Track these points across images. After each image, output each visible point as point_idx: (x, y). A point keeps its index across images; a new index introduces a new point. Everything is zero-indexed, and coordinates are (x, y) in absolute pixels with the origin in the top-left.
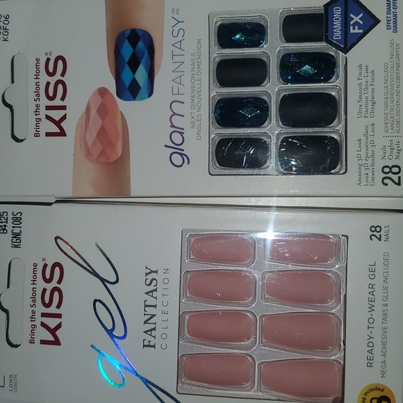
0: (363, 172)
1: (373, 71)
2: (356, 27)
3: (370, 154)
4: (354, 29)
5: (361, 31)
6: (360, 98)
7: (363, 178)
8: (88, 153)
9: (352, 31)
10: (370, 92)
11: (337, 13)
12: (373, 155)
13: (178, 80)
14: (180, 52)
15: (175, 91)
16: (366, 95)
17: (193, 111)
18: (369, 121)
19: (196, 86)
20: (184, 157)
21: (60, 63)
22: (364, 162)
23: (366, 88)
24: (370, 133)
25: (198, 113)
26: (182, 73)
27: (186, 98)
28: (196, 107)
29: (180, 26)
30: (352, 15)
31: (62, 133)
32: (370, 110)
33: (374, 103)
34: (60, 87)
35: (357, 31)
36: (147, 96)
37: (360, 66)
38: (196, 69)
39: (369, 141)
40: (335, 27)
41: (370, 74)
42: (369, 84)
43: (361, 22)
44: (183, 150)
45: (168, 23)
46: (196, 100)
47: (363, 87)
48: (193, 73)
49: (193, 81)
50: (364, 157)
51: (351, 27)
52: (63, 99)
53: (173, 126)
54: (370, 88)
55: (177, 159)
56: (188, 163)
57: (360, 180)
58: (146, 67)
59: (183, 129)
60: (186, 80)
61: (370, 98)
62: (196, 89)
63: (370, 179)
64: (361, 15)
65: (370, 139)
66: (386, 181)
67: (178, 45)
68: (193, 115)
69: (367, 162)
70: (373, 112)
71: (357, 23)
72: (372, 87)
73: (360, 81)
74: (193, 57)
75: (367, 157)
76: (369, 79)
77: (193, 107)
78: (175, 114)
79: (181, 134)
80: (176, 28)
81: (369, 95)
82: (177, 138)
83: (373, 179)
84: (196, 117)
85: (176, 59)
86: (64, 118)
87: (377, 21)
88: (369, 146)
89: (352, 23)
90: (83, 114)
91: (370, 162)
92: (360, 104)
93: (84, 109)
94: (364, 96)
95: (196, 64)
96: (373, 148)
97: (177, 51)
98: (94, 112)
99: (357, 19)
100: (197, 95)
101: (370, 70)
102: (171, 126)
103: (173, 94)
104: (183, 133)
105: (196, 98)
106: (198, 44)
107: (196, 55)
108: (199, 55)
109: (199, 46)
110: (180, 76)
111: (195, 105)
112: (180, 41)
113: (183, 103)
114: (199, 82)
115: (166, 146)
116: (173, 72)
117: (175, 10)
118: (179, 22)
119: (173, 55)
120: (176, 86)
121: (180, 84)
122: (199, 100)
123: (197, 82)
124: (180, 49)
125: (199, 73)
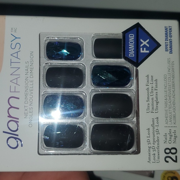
0: (152, 153)
1: (156, 80)
2: (145, 49)
3: (156, 139)
4: (143, 50)
5: (148, 52)
6: (148, 98)
7: (152, 157)
9: (142, 51)
10: (155, 95)
11: (132, 38)
12: (158, 141)
13: (15, 81)
14: (17, 60)
15: (13, 90)
16: (152, 97)
17: (26, 105)
18: (155, 115)
19: (30, 86)
20: (19, 142)
22: (152, 145)
23: (152, 92)
24: (156, 124)
25: (31, 107)
27: (21, 95)
28: (29, 102)
29: (17, 41)
30: (141, 40)
32: (155, 107)
33: (157, 103)
35: (145, 51)
37: (148, 76)
38: (29, 74)
39: (155, 130)
40: (130, 48)
41: (154, 82)
42: (154, 89)
43: (148, 46)
44: (17, 135)
46: (29, 97)
47: (150, 91)
48: (27, 76)
49: (27, 82)
50: (152, 142)
51: (141, 49)
53: (10, 116)
54: (155, 92)
55: (13, 142)
56: (22, 146)
57: (149, 159)
59: (18, 119)
61: (155, 99)
62: (29, 88)
63: (156, 158)
64: (148, 40)
65: (156, 128)
66: (168, 159)
67: (15, 55)
68: (26, 108)
69: (154, 145)
70: (157, 109)
71: (144, 46)
72: (156, 91)
73: (148, 87)
74: (27, 65)
75: (154, 142)
76: (154, 85)
77: (26, 102)
78: (12, 107)
79: (17, 122)
80: (14, 43)
81: (154, 97)
82: (13, 126)
83: (159, 158)
84: (28, 110)
85: (13, 65)
87: (158, 45)
88: (155, 133)
89: (141, 45)
91: (156, 146)
92: (148, 103)
95: (29, 70)
96: (158, 135)
97: (14, 60)
99: (145, 43)
100: (30, 93)
101: (154, 79)
102: (8, 116)
103: (10, 92)
104: (18, 122)
105: (29, 95)
106: (31, 55)
107: (30, 63)
108: (32, 63)
109: (32, 57)
110: (17, 78)
111: (28, 101)
112: (17, 52)
113: (18, 98)
114: (31, 83)
115: (4, 132)
116: (11, 75)
117: (13, 29)
118: (16, 38)
119: (11, 62)
120: (13, 85)
121: (17, 84)
122: (31, 96)
123: (30, 83)
124: (17, 58)
125: (31, 77)
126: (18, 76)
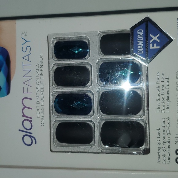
0: (162, 153)
1: (168, 78)
2: (155, 44)
3: (167, 140)
4: (153, 46)
5: (158, 47)
6: (159, 97)
7: (162, 158)
9: (151, 47)
10: (166, 94)
11: (140, 33)
12: (169, 141)
13: (27, 83)
14: (28, 63)
15: (26, 91)
16: (163, 96)
17: (38, 105)
18: (166, 115)
19: (40, 87)
20: (33, 138)
22: (162, 146)
23: (163, 90)
24: (166, 124)
25: (42, 107)
26: (30, 78)
28: (40, 102)
29: (27, 44)
30: (151, 36)
32: (166, 107)
33: (169, 102)
35: (155, 47)
36: (6, 93)
37: (158, 74)
38: (39, 75)
39: (166, 130)
40: (138, 44)
41: (166, 80)
42: (165, 87)
43: (158, 41)
44: (31, 133)
45: (19, 42)
46: (40, 97)
47: (161, 89)
48: (38, 77)
49: (38, 83)
50: (162, 142)
51: (151, 45)
53: (24, 116)
54: (166, 90)
55: (28, 140)
56: (36, 143)
57: (159, 159)
58: (5, 74)
59: (31, 118)
60: (33, 83)
61: (166, 98)
62: (40, 89)
63: (167, 159)
64: (158, 35)
65: (167, 128)
67: (26, 58)
68: (38, 108)
69: (164, 146)
70: (168, 108)
71: (155, 42)
72: (168, 89)
73: (158, 85)
74: (37, 67)
75: (165, 142)
76: (165, 83)
77: (38, 103)
78: (25, 107)
79: (30, 121)
80: (25, 46)
81: (165, 96)
82: (27, 125)
83: (169, 159)
84: (40, 110)
85: (26, 68)
87: (171, 40)
88: (166, 134)
89: (151, 41)
91: (166, 146)
92: (158, 102)
94: (161, 97)
95: (39, 72)
96: (169, 136)
97: (26, 62)
99: (155, 38)
100: (41, 94)
101: (165, 77)
102: (23, 116)
103: (24, 93)
104: (32, 121)
105: (40, 96)
106: (40, 57)
107: (39, 65)
108: (42, 65)
109: (41, 59)
110: (29, 80)
111: (40, 101)
112: (28, 55)
113: (31, 99)
114: (42, 85)
115: (20, 130)
116: (24, 77)
117: (23, 33)
118: (27, 41)
119: (23, 65)
120: (26, 87)
121: (29, 85)
122: (42, 97)
123: (40, 85)
124: (28, 60)
125: (42, 78)
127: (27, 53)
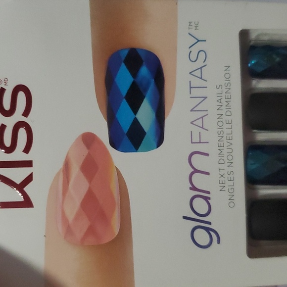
8: (69, 231)
13: (199, 123)
14: (203, 83)
15: (196, 139)
17: (222, 167)
19: (226, 131)
20: (212, 233)
21: (21, 96)
25: (230, 170)
27: (212, 148)
28: (226, 161)
29: (200, 46)
31: (27, 203)
34: (22, 133)
36: (155, 145)
38: (224, 107)
44: (210, 223)
45: (183, 42)
46: (225, 151)
48: (220, 112)
49: (220, 124)
52: (27, 150)
53: (193, 188)
55: (202, 237)
56: (219, 242)
58: (152, 105)
59: (209, 193)
60: (211, 122)
62: (225, 135)
67: (198, 73)
68: (222, 172)
74: (219, 91)
77: (222, 161)
78: (196, 171)
79: (207, 199)
80: (195, 50)
82: (201, 206)
84: (226, 176)
86: (29, 179)
90: (58, 174)
93: (60, 165)
95: (224, 100)
97: (196, 82)
98: (75, 170)
100: (226, 144)
102: (191, 189)
103: (192, 143)
104: (209, 198)
105: (225, 147)
106: (226, 72)
107: (224, 87)
108: (228, 87)
109: (228, 76)
110: (202, 118)
111: (225, 158)
112: (201, 68)
113: (207, 155)
114: (229, 126)
115: (185, 218)
116: (192, 111)
117: (193, 24)
118: (198, 41)
119: (191, 87)
120: (196, 130)
121: (202, 128)
122: (230, 151)
123: (226, 126)
124: (201, 78)
125: (228, 113)
126: (204, 113)
127: (200, 63)
